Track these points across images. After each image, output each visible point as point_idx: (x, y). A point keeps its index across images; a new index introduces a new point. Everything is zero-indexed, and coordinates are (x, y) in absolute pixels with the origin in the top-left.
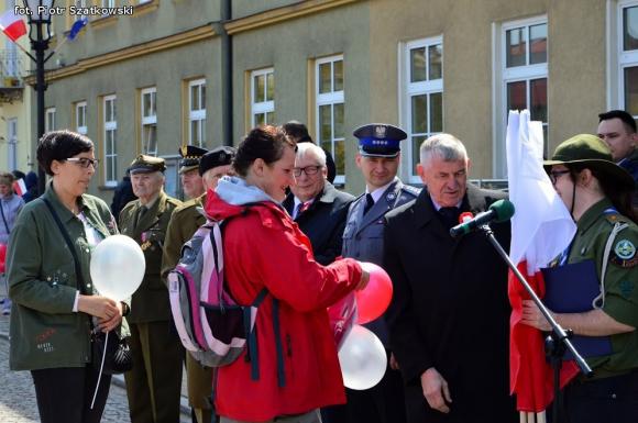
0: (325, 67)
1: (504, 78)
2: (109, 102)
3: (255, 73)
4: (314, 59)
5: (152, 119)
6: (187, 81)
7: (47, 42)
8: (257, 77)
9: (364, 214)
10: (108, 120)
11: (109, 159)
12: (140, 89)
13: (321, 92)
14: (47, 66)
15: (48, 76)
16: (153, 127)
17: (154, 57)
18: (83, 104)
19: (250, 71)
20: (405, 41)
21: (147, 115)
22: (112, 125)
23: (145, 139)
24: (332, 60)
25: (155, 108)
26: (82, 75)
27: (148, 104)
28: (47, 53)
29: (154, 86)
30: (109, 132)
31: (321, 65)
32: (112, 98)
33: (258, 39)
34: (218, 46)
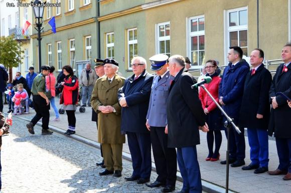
0: (130, 32)
1: (190, 35)
2: (59, 44)
3: (107, 34)
4: (127, 29)
5: (73, 49)
6: (85, 36)
7: (41, 24)
8: (108, 35)
9: (159, 81)
10: (59, 49)
11: (59, 62)
12: (69, 39)
13: (130, 40)
14: (41, 31)
15: (41, 35)
16: (74, 52)
17: (74, 29)
18: (50, 44)
19: (106, 33)
20: (157, 23)
21: (71, 48)
22: (60, 51)
23: (71, 55)
24: (133, 29)
25: (74, 45)
26: (49, 35)
27: (72, 44)
28: (41, 28)
29: (74, 38)
30: (59, 53)
31: (130, 31)
32: (60, 42)
33: (109, 23)
34: (95, 25)
